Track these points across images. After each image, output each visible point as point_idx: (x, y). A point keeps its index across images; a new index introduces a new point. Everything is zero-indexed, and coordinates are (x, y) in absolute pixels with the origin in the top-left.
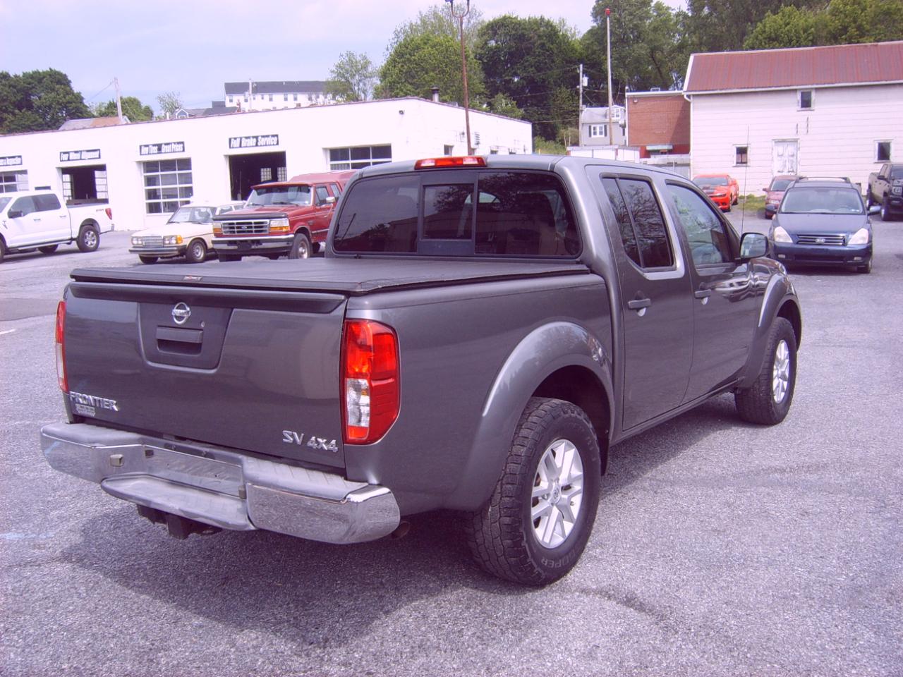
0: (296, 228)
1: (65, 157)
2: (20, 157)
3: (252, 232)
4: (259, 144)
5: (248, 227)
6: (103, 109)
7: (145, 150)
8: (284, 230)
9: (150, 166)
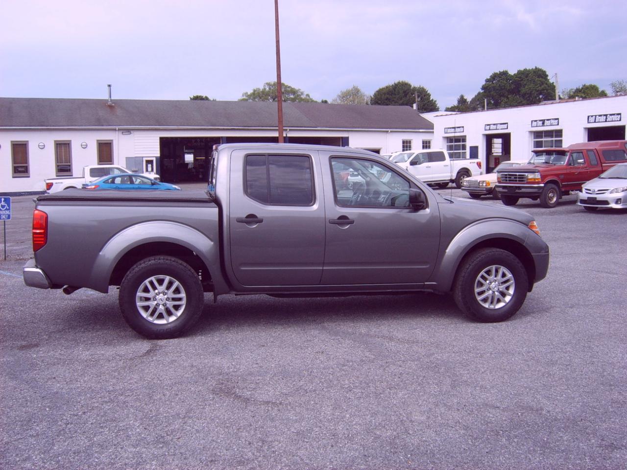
0: (547, 180)
1: (488, 127)
2: (463, 127)
3: (516, 181)
4: (608, 120)
5: (515, 178)
6: (572, 93)
7: (534, 124)
8: (537, 181)
9: (538, 134)
